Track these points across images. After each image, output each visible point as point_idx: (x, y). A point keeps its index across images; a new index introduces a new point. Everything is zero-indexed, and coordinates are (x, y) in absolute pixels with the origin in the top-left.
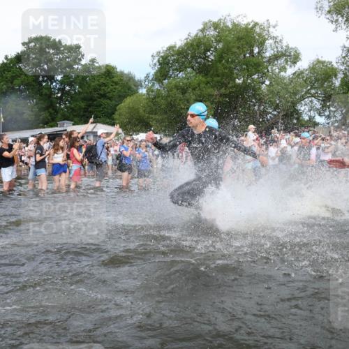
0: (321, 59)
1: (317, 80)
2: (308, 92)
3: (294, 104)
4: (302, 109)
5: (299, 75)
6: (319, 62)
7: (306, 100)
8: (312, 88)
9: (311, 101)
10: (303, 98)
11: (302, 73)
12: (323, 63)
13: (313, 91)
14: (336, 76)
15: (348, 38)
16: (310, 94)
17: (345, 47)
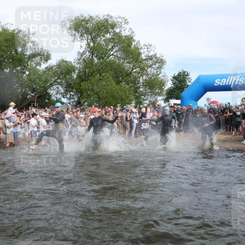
0: (64, 59)
1: (61, 73)
2: (55, 81)
3: (46, 89)
4: (52, 92)
5: (50, 69)
6: (63, 61)
7: (54, 86)
8: (57, 79)
9: (58, 88)
10: (52, 85)
11: (52, 68)
12: (66, 62)
13: (59, 81)
14: (74, 71)
15: (81, 47)
16: (57, 82)
17: (79, 53)
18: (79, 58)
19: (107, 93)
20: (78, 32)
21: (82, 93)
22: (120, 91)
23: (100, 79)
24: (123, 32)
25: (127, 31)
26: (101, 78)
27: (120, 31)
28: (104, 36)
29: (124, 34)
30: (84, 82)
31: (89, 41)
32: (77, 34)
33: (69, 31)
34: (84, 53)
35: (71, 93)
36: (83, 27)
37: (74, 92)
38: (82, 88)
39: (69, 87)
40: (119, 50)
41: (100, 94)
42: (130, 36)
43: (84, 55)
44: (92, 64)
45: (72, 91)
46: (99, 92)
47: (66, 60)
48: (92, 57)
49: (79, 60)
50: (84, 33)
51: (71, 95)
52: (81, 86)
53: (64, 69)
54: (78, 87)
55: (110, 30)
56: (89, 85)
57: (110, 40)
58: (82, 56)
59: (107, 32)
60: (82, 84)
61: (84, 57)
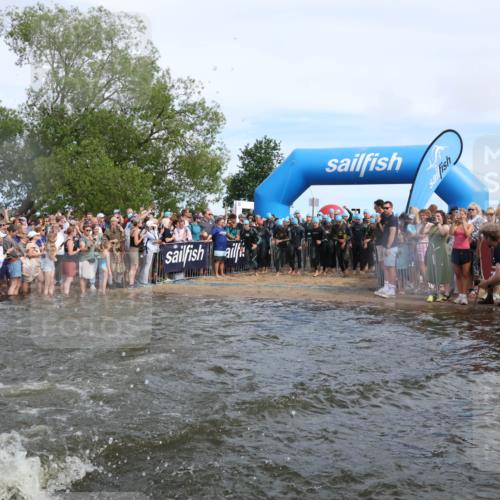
12: (2, 110)
14: (21, 132)
17: (32, 91)
18: (30, 103)
19: (92, 184)
20: (31, 44)
21: (36, 183)
22: (123, 180)
23: (78, 153)
26: (80, 149)
30: (41, 158)
32: (28, 48)
33: (9, 40)
35: (13, 182)
37: (19, 180)
38: (35, 170)
39: (8, 168)
41: (77, 187)
43: (43, 96)
44: (62, 117)
45: (15, 178)
47: (2, 106)
48: (62, 101)
49: (30, 106)
50: (46, 47)
51: (12, 185)
52: (33, 166)
54: (28, 170)
56: (53, 164)
58: (37, 98)
59: (98, 47)
60: (36, 163)
61: (42, 100)
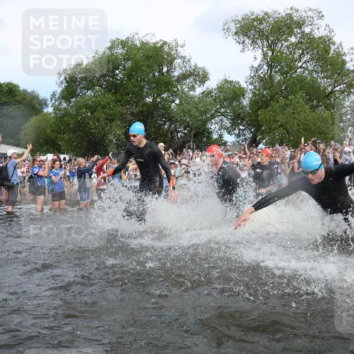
0: (228, 79)
1: (225, 99)
2: (217, 111)
3: (205, 122)
4: (213, 127)
5: (208, 94)
6: (226, 81)
7: (217, 118)
8: (220, 108)
9: (221, 120)
10: (213, 117)
11: (211, 92)
12: (231, 82)
13: (222, 110)
14: (243, 95)
15: (256, 58)
16: (219, 112)
17: (253, 67)
18: (252, 75)
19: (298, 125)
20: (249, 38)
21: (258, 127)
22: (319, 120)
23: (287, 105)
24: (316, 31)
25: (322, 30)
26: (288, 102)
27: (312, 30)
28: (286, 40)
29: (317, 34)
30: (262, 110)
31: (265, 49)
32: (247, 40)
33: (235, 37)
34: (260, 67)
35: (241, 127)
36: (255, 30)
37: (244, 126)
38: (260, 118)
39: (237, 119)
40: (312, 59)
41: (289, 127)
42: (327, 36)
43: (260, 69)
44: (272, 83)
45: (241, 124)
46: (287, 123)
47: (231, 79)
48: (271, 71)
49: (252, 77)
50: (257, 39)
51: (239, 130)
52: (258, 116)
53: (230, 93)
54: (254, 118)
55: (295, 30)
56: (271, 113)
57: (296, 45)
58: (257, 71)
59: (291, 34)
60: (259, 114)
61: (260, 72)
